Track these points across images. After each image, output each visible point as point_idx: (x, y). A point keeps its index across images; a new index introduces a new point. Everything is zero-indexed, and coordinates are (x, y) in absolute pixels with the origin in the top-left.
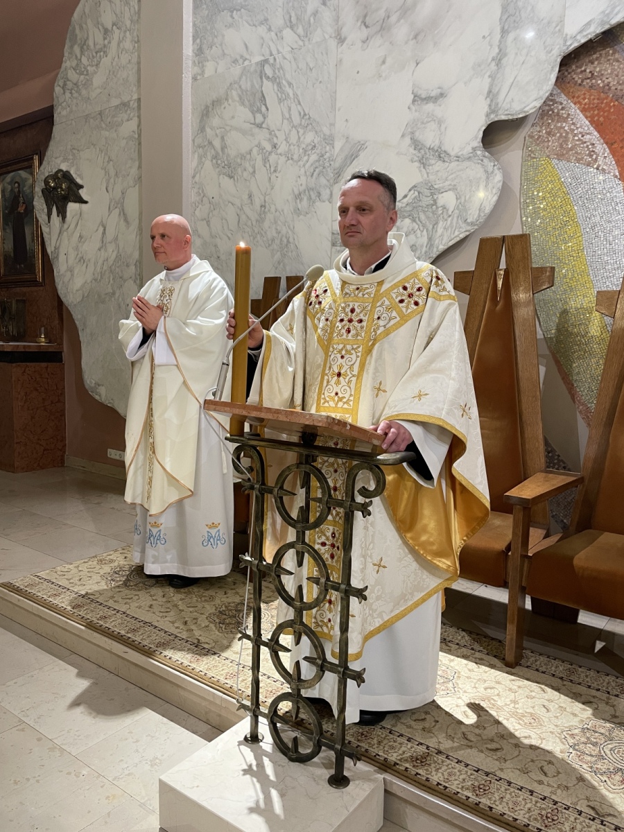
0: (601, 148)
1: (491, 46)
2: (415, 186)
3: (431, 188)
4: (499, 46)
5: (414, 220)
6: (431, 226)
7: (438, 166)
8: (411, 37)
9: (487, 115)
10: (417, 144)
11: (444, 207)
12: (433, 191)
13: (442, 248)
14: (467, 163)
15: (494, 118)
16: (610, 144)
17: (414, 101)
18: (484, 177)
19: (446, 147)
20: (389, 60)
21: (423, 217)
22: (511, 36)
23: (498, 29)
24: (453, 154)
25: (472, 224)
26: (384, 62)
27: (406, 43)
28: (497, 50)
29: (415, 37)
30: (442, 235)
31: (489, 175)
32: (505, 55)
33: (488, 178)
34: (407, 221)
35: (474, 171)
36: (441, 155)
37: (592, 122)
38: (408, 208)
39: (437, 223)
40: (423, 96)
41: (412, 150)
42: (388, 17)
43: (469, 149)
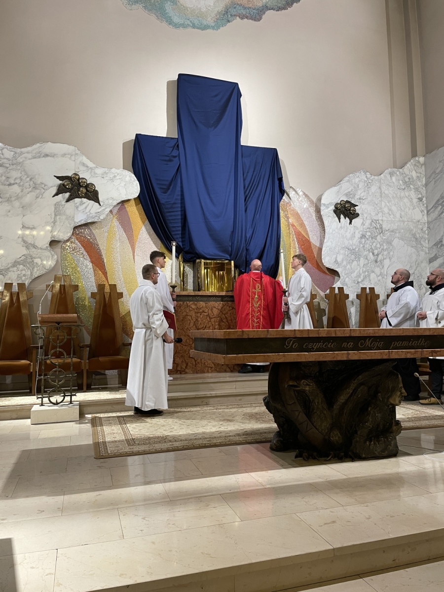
0: (85, 253)
1: (51, 218)
2: (24, 255)
3: (31, 256)
4: (54, 219)
5: (24, 266)
6: (31, 269)
7: (34, 250)
8: (21, 206)
9: (51, 238)
10: (24, 241)
11: (36, 263)
12: (32, 258)
13: (36, 276)
14: (44, 251)
15: (53, 239)
16: (87, 252)
17: (23, 227)
18: (51, 256)
19: (36, 244)
20: (11, 211)
21: (28, 265)
22: (58, 217)
23: (53, 214)
24: (39, 247)
25: (47, 270)
26: (9, 212)
27: (19, 208)
28: (53, 220)
29: (23, 207)
30: (36, 272)
31: (53, 256)
32: (56, 222)
33: (52, 256)
34: (21, 266)
35: (47, 253)
36: (34, 246)
37: (82, 245)
38: (22, 262)
39: (34, 268)
40: (27, 226)
41: (22, 243)
42: (11, 198)
43: (44, 247)
